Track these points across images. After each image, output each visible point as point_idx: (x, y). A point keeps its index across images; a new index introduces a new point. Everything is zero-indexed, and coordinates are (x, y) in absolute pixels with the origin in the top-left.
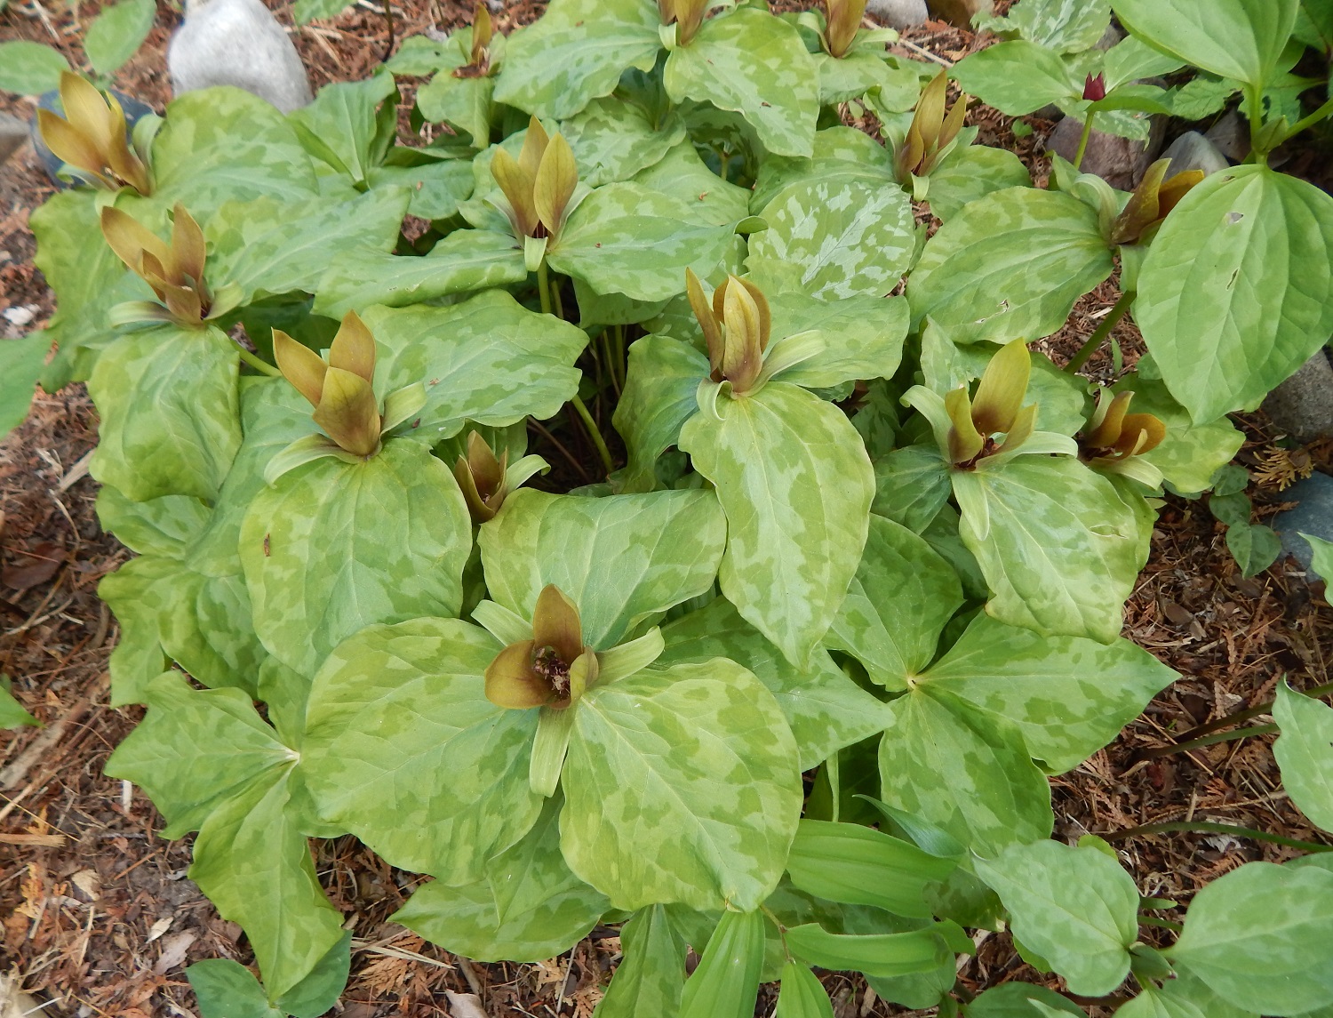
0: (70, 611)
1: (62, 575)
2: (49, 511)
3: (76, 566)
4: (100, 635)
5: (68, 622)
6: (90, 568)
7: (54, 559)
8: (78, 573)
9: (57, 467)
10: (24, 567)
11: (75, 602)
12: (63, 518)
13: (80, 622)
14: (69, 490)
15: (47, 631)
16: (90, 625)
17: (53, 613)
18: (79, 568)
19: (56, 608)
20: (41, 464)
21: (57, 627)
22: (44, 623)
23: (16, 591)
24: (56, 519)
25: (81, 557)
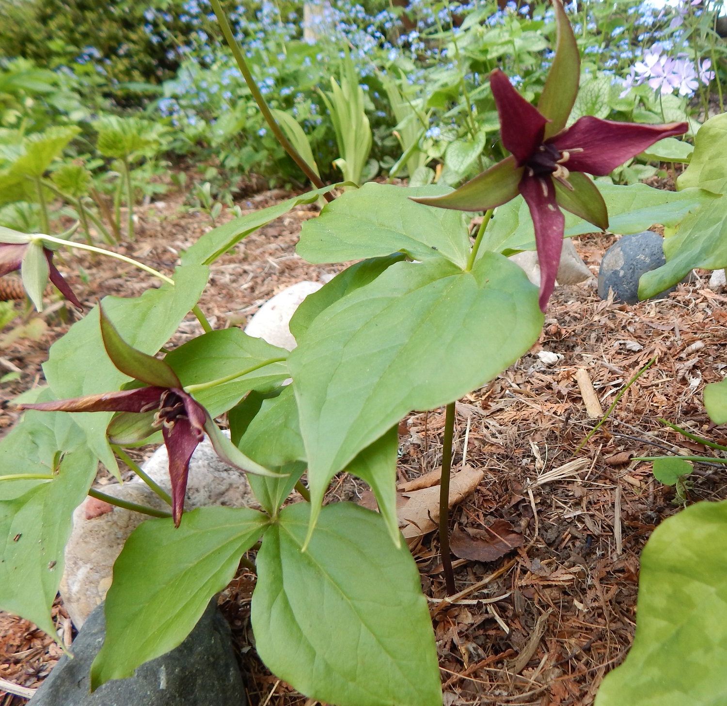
0: (501, 608)
1: (507, 565)
2: (518, 498)
3: (523, 561)
4: (524, 657)
5: (492, 621)
6: (541, 569)
7: (508, 542)
8: (524, 571)
9: (540, 464)
10: (474, 538)
11: (510, 600)
12: (528, 508)
13: (507, 630)
14: (544, 485)
15: (467, 619)
16: (516, 638)
17: (484, 601)
18: (528, 565)
19: (487, 596)
20: (528, 454)
21: (480, 619)
22: (468, 606)
23: (457, 559)
24: (522, 507)
25: (532, 553)
